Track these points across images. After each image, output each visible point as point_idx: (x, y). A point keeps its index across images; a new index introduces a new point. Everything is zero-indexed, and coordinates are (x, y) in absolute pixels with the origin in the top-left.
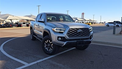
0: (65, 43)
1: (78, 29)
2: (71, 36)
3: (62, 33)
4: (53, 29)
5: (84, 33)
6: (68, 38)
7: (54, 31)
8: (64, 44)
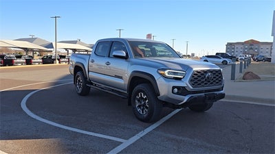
0: (186, 99)
1: (206, 72)
2: (196, 84)
3: (180, 79)
4: (162, 72)
5: (214, 79)
6: (191, 88)
7: (163, 76)
8: (185, 101)
